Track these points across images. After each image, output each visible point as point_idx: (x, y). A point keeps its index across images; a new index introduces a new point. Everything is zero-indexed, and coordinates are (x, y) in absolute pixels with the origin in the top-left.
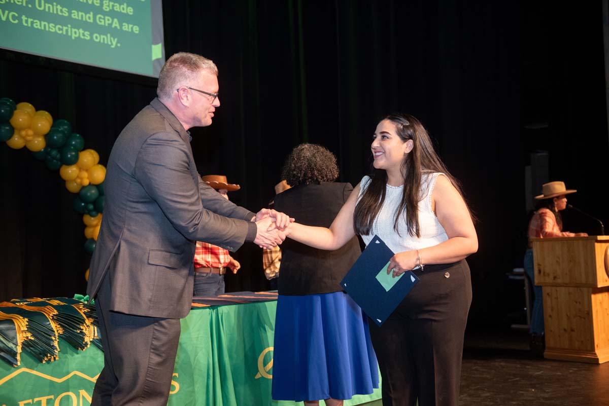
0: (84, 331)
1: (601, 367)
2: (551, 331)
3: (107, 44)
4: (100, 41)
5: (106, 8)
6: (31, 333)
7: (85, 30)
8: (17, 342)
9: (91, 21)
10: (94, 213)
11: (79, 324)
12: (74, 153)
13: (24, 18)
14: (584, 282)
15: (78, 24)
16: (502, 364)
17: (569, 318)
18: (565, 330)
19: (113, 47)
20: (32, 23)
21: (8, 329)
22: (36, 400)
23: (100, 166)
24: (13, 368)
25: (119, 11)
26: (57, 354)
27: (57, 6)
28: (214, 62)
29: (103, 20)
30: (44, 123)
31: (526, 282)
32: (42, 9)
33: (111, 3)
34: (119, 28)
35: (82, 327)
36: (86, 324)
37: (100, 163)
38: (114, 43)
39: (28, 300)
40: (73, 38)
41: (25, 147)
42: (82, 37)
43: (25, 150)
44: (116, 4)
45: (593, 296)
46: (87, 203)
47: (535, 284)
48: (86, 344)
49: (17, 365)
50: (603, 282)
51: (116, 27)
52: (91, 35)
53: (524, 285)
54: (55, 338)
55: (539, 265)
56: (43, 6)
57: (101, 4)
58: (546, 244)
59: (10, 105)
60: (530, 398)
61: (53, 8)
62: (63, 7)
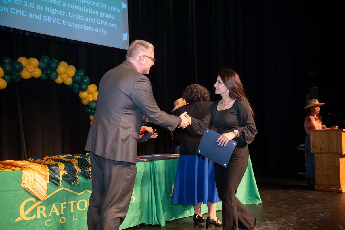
1: (344, 194)
2: (319, 176)
3: (102, 33)
4: (98, 32)
5: (101, 16)
6: (66, 171)
7: (91, 27)
8: (60, 175)
9: (95, 22)
12: (85, 86)
13: (63, 21)
14: (336, 152)
15: (88, 24)
16: (293, 192)
17: (327, 169)
18: (325, 175)
19: (104, 34)
20: (67, 24)
21: (56, 169)
24: (58, 187)
25: (107, 17)
26: (78, 181)
27: (78, 15)
29: (100, 22)
30: (71, 71)
31: (306, 152)
33: (104, 14)
34: (107, 25)
38: (105, 33)
39: (65, 155)
40: (86, 30)
41: (63, 83)
42: (90, 30)
43: (63, 84)
44: (106, 14)
45: (340, 159)
46: (91, 110)
47: (311, 153)
49: (60, 186)
51: (106, 25)
52: (94, 29)
54: (77, 174)
55: (313, 143)
56: (72, 16)
57: (99, 14)
58: (317, 132)
59: (56, 63)
60: (308, 209)
61: (77, 16)
62: (81, 15)
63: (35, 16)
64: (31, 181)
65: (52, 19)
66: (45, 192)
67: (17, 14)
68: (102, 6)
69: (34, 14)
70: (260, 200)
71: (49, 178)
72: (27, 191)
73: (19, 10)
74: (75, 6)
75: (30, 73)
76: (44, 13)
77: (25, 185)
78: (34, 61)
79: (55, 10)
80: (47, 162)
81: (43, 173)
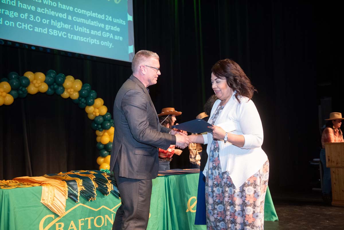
0: (108, 186)
2: (335, 191)
3: (107, 46)
4: (104, 45)
5: (107, 29)
6: (84, 186)
7: (97, 40)
8: (78, 191)
10: (101, 129)
11: (105, 183)
13: (69, 35)
15: (94, 37)
16: (309, 208)
18: (343, 191)
19: (110, 47)
20: (73, 37)
21: (74, 185)
22: (86, 219)
23: (104, 106)
25: (113, 29)
26: (95, 197)
27: (84, 28)
28: (157, 54)
29: (105, 35)
30: (78, 85)
32: (77, 30)
33: (109, 26)
34: (113, 38)
35: (107, 184)
36: (108, 183)
37: (104, 105)
38: (111, 46)
39: (79, 171)
40: (92, 44)
42: (96, 43)
43: (69, 98)
44: (112, 27)
46: (98, 125)
47: (327, 167)
48: (108, 193)
49: (77, 202)
51: (111, 38)
52: (100, 42)
53: (319, 168)
54: (95, 189)
55: (328, 157)
56: (78, 29)
57: (105, 27)
58: (332, 146)
59: (63, 77)
60: (326, 225)
61: (82, 29)
62: (87, 29)
63: (41, 30)
64: (51, 197)
65: (58, 33)
66: (63, 208)
67: (23, 28)
68: (108, 19)
69: (40, 28)
70: (276, 216)
71: (67, 194)
72: (47, 207)
73: (25, 25)
74: (81, 19)
75: (36, 87)
76: (50, 26)
77: (45, 201)
78: (41, 76)
79: (61, 24)
80: (64, 178)
81: (62, 188)
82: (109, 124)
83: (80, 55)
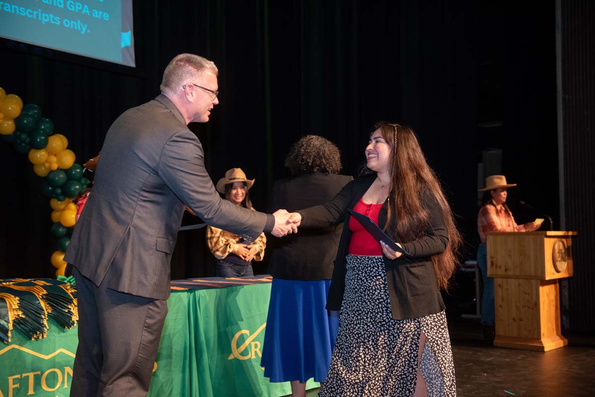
0: (72, 310)
1: (546, 355)
2: (501, 320)
3: (77, 29)
4: (70, 27)
6: (22, 311)
7: (55, 16)
8: (9, 320)
9: (62, 6)
10: (61, 197)
11: (67, 304)
14: (533, 274)
15: (48, 9)
17: (518, 308)
18: (514, 319)
19: (83, 33)
20: (3, 6)
22: (24, 375)
23: (68, 151)
24: (4, 344)
26: (46, 332)
29: (73, 6)
30: (14, 106)
31: (477, 274)
34: (89, 14)
35: (70, 307)
36: (73, 304)
37: (68, 148)
38: (84, 29)
39: (13, 280)
40: (43, 23)
42: (52, 22)
45: (541, 289)
46: (55, 187)
47: (488, 276)
48: (73, 323)
49: (7, 341)
50: (551, 274)
51: (86, 14)
52: (61, 21)
53: (474, 277)
54: (45, 316)
55: (492, 257)
58: (499, 238)
60: (482, 382)
82: (78, 187)
83: (18, 44)
